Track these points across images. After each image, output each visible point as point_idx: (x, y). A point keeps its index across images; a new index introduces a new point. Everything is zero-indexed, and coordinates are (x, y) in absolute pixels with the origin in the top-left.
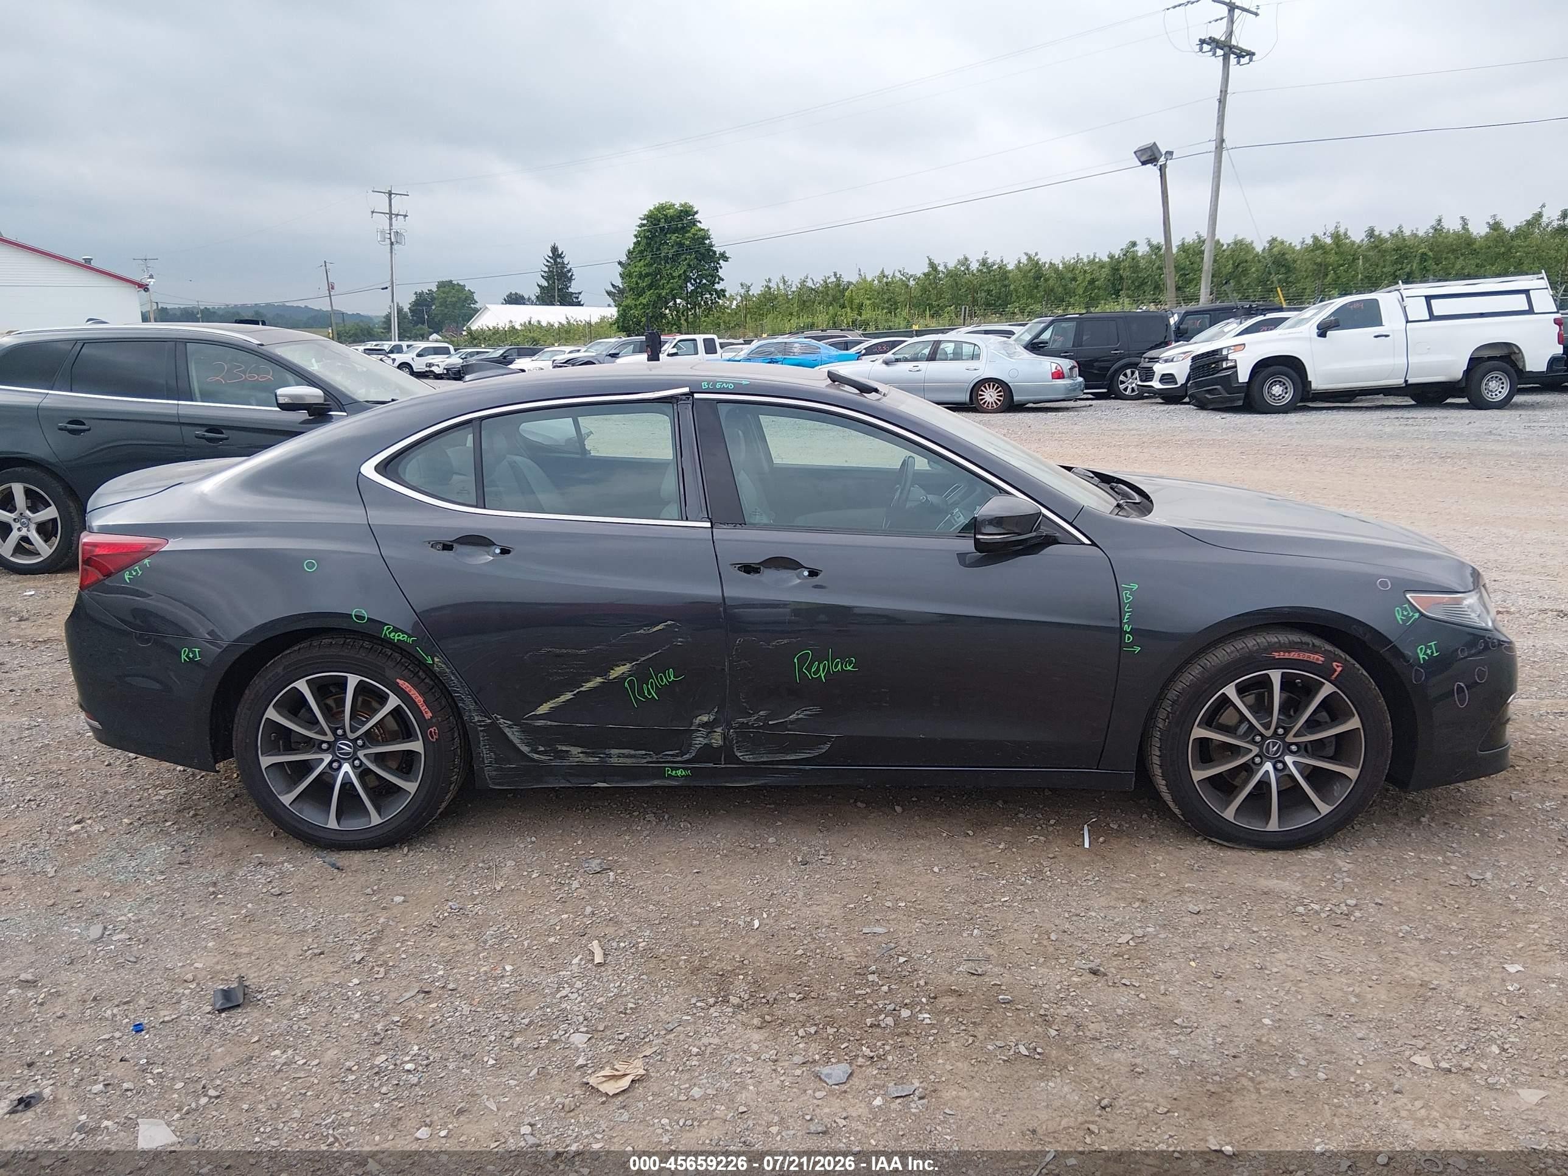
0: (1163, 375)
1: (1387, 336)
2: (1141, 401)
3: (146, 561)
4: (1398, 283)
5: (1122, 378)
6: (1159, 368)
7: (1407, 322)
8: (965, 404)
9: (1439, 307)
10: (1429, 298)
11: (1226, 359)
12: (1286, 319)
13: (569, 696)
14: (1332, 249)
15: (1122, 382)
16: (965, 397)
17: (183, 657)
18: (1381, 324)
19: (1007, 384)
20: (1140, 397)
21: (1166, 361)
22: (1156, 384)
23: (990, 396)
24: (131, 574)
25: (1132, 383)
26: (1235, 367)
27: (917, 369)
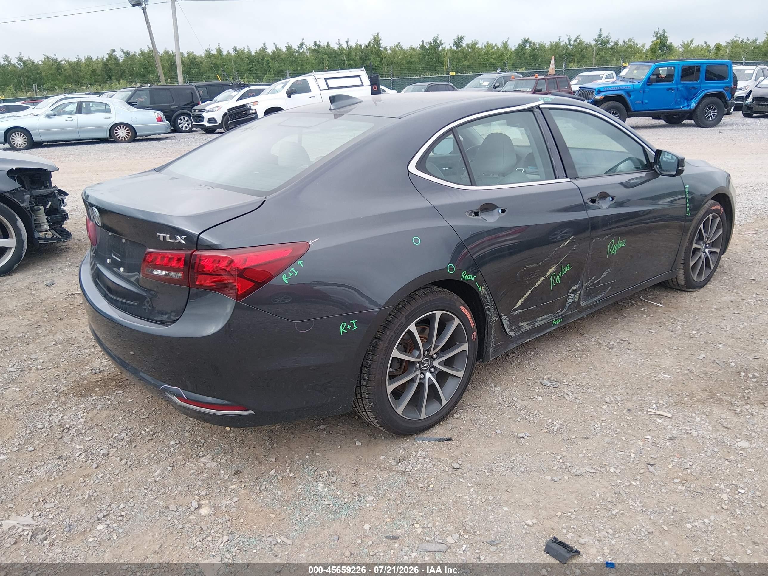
0: (209, 119)
1: (314, 97)
2: (191, 133)
3: (300, 262)
4: (312, 72)
5: (179, 121)
6: (206, 115)
7: (320, 90)
8: (107, 138)
9: (331, 83)
10: (326, 79)
11: (250, 109)
12: (264, 89)
13: (530, 292)
14: (218, 57)
15: (180, 124)
16: (106, 135)
17: (342, 330)
18: (310, 91)
19: (131, 126)
20: (190, 131)
21: (209, 111)
22: (205, 123)
23: (122, 133)
24: (288, 276)
25: (185, 124)
26: (256, 113)
27: (71, 119)
